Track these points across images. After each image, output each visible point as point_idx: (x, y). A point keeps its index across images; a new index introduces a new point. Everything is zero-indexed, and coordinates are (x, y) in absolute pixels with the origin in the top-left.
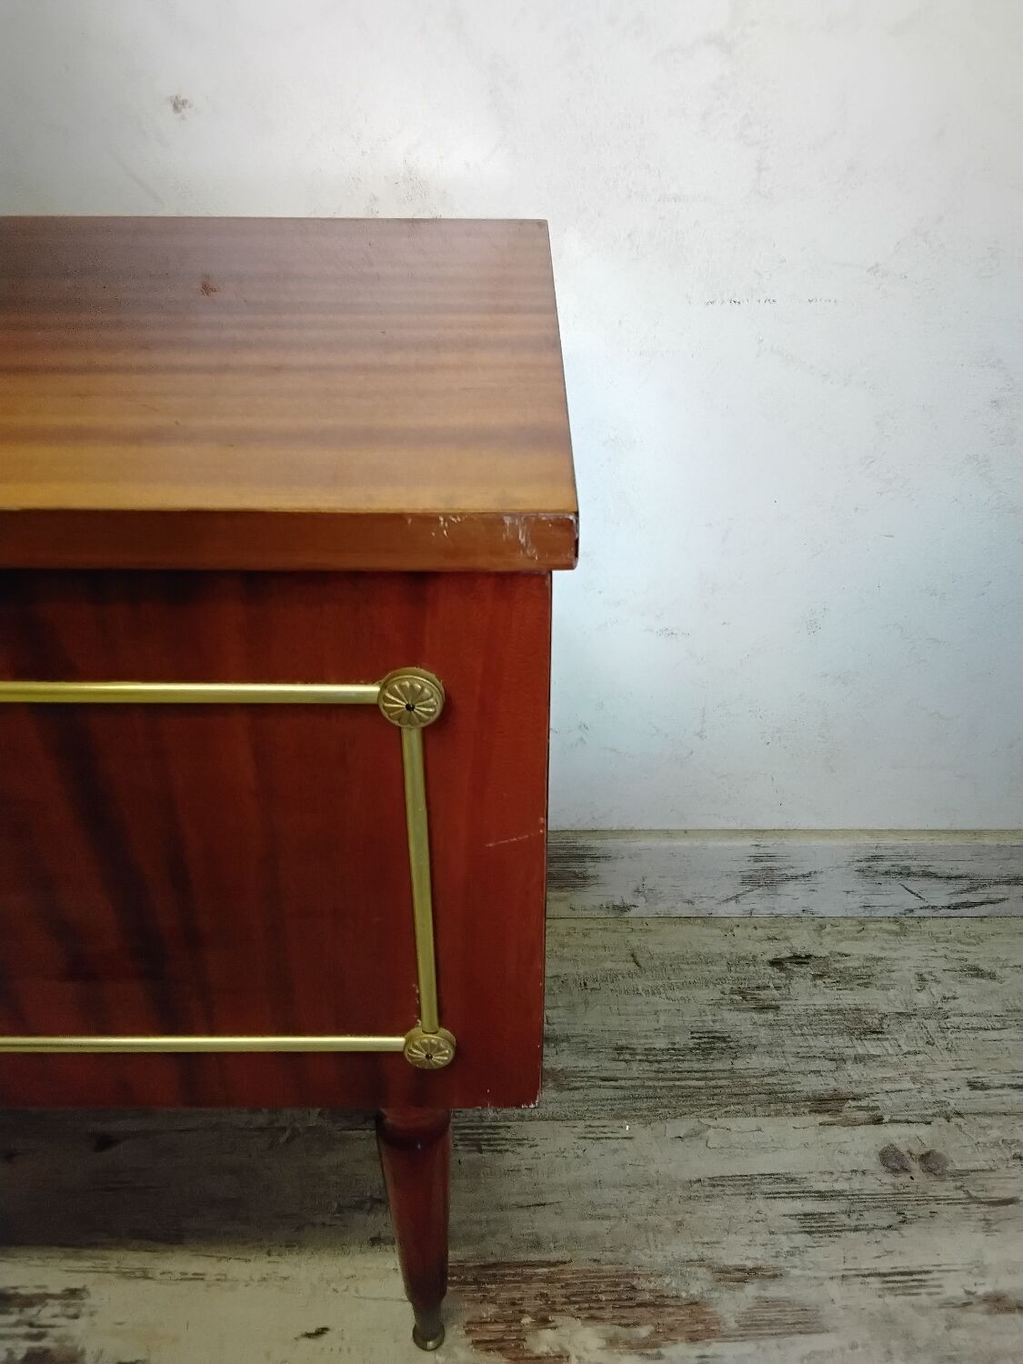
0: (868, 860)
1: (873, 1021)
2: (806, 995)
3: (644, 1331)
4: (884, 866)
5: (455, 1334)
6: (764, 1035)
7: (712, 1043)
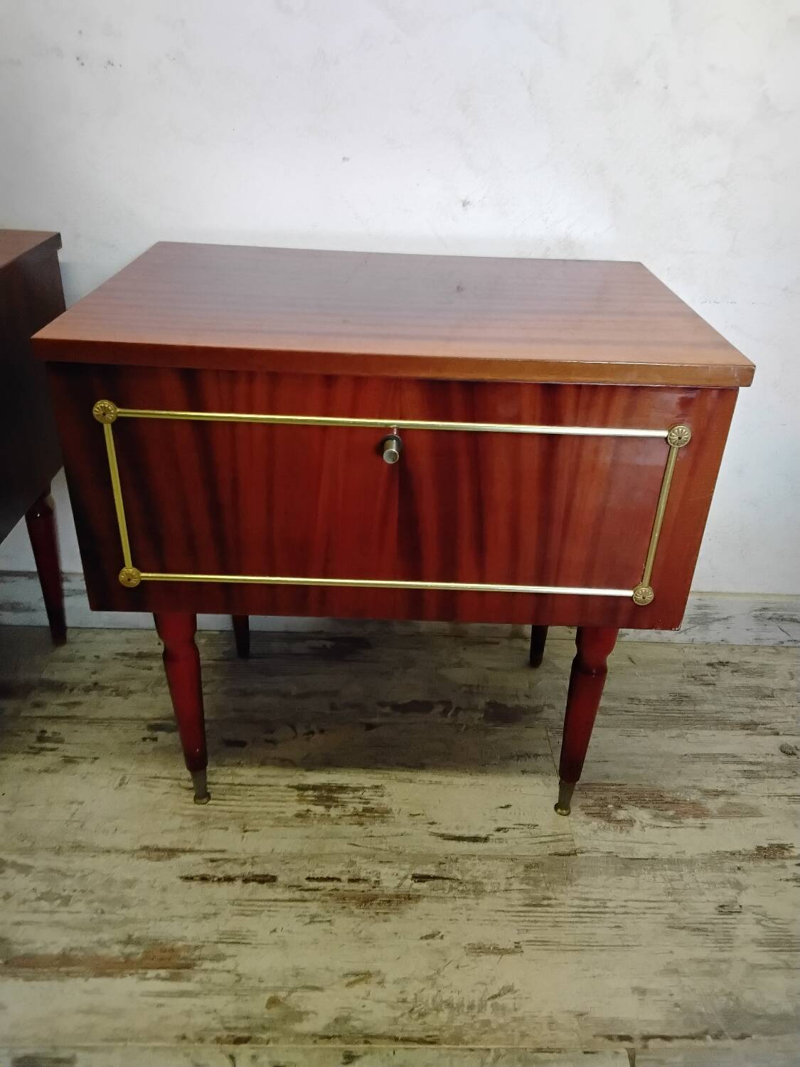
0: (760, 610)
1: (768, 692)
2: (727, 679)
3: (671, 813)
4: (770, 614)
6: (709, 696)
7: (680, 699)
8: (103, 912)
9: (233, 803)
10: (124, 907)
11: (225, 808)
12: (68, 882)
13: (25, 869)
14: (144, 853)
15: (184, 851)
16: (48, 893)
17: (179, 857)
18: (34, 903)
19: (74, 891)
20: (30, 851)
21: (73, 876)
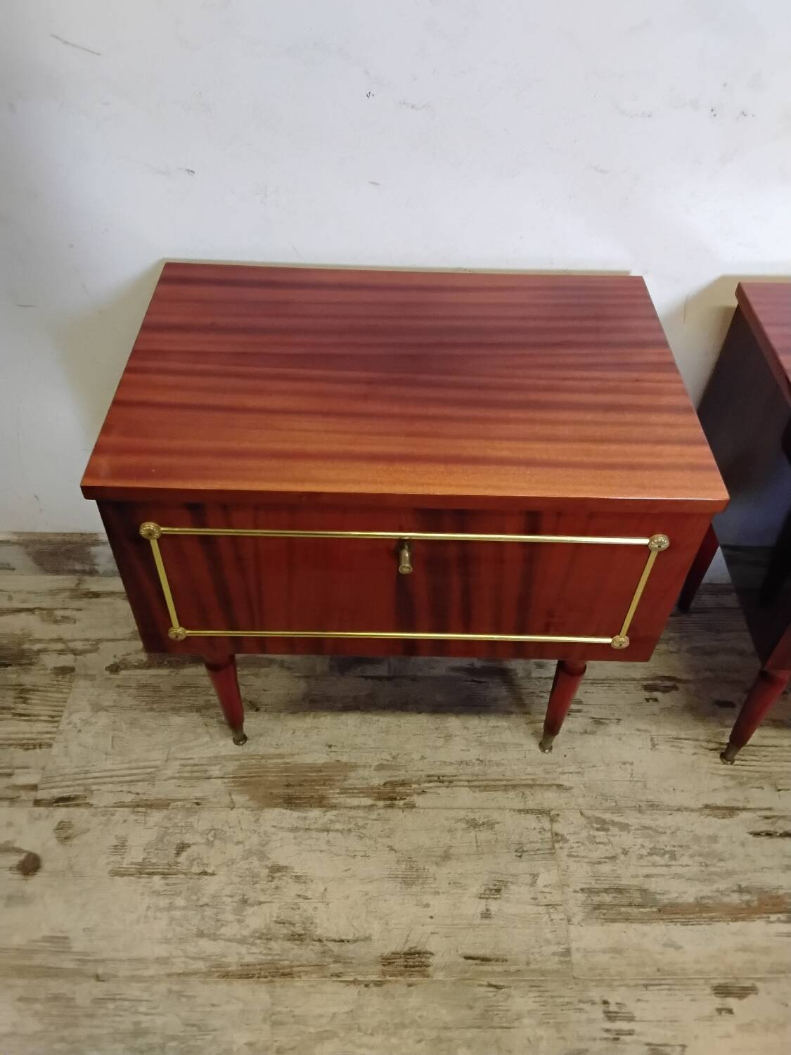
8: (707, 866)
9: (754, 763)
10: (721, 860)
11: (751, 768)
12: (664, 838)
13: (624, 827)
14: (707, 811)
15: (738, 809)
16: (654, 848)
17: (739, 815)
18: (649, 858)
19: (674, 846)
20: (617, 810)
21: (665, 833)
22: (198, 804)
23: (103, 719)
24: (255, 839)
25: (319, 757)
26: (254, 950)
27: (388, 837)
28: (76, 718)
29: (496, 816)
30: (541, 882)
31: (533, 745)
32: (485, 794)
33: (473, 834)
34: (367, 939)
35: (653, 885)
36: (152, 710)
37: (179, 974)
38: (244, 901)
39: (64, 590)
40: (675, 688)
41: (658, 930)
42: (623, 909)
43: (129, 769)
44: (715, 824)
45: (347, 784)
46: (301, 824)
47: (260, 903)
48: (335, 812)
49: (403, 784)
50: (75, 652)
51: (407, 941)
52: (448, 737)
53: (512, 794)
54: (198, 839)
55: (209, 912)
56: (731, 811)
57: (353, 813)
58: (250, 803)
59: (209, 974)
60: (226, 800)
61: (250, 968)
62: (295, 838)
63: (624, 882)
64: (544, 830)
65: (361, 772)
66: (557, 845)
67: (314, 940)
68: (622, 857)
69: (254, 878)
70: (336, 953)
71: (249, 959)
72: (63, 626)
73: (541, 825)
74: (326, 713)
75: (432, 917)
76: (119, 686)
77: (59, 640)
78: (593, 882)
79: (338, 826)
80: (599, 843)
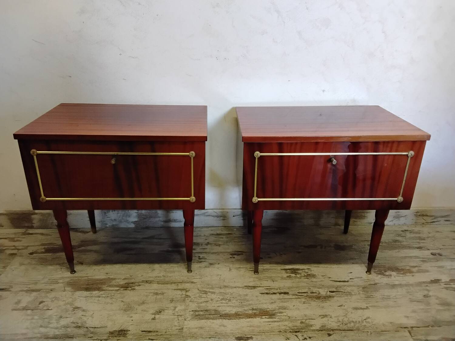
0: (416, 213)
1: (423, 238)
2: (408, 235)
3: (402, 272)
4: (419, 214)
5: (372, 272)
6: (404, 240)
7: (396, 241)
8: (242, 303)
9: (266, 274)
10: (247, 301)
12: (228, 296)
13: (213, 293)
14: (246, 287)
15: (257, 287)
16: (223, 298)
18: (221, 301)
19: (231, 298)
20: (212, 288)
21: (228, 294)
22: (51, 290)
23: (23, 267)
24: (71, 299)
25: (103, 277)
26: (61, 331)
27: (122, 298)
28: (12, 267)
29: (165, 291)
30: (177, 309)
31: (185, 271)
32: (163, 285)
33: (155, 296)
34: (106, 327)
35: (220, 309)
36: (42, 265)
37: (29, 338)
38: (61, 317)
39: (20, 233)
40: (242, 254)
41: (219, 321)
42: (207, 316)
43: (28, 281)
44: (248, 291)
45: (110, 284)
46: (89, 295)
47: (67, 317)
48: (103, 292)
49: (132, 283)
50: (18, 250)
51: (121, 327)
52: (153, 270)
53: (173, 285)
54: (49, 300)
55: (46, 320)
56: (254, 287)
57: (110, 292)
58: (71, 290)
59: (41, 338)
60: (63, 289)
61: (57, 336)
62: (86, 299)
63: (209, 308)
64: (183, 294)
65: (117, 280)
66: (186, 299)
67: (85, 328)
68: (211, 301)
69: (67, 311)
70: (92, 331)
71: (57, 333)
72: (16, 243)
73: (181, 293)
74: (108, 265)
75: (132, 320)
76: (32, 258)
77: (14, 246)
78: (197, 308)
79: (104, 296)
80: (203, 298)
